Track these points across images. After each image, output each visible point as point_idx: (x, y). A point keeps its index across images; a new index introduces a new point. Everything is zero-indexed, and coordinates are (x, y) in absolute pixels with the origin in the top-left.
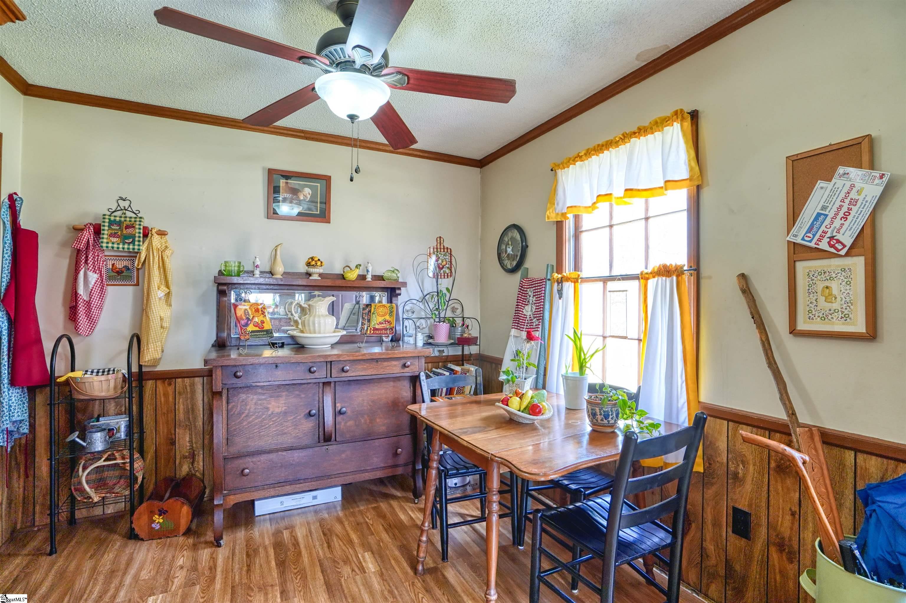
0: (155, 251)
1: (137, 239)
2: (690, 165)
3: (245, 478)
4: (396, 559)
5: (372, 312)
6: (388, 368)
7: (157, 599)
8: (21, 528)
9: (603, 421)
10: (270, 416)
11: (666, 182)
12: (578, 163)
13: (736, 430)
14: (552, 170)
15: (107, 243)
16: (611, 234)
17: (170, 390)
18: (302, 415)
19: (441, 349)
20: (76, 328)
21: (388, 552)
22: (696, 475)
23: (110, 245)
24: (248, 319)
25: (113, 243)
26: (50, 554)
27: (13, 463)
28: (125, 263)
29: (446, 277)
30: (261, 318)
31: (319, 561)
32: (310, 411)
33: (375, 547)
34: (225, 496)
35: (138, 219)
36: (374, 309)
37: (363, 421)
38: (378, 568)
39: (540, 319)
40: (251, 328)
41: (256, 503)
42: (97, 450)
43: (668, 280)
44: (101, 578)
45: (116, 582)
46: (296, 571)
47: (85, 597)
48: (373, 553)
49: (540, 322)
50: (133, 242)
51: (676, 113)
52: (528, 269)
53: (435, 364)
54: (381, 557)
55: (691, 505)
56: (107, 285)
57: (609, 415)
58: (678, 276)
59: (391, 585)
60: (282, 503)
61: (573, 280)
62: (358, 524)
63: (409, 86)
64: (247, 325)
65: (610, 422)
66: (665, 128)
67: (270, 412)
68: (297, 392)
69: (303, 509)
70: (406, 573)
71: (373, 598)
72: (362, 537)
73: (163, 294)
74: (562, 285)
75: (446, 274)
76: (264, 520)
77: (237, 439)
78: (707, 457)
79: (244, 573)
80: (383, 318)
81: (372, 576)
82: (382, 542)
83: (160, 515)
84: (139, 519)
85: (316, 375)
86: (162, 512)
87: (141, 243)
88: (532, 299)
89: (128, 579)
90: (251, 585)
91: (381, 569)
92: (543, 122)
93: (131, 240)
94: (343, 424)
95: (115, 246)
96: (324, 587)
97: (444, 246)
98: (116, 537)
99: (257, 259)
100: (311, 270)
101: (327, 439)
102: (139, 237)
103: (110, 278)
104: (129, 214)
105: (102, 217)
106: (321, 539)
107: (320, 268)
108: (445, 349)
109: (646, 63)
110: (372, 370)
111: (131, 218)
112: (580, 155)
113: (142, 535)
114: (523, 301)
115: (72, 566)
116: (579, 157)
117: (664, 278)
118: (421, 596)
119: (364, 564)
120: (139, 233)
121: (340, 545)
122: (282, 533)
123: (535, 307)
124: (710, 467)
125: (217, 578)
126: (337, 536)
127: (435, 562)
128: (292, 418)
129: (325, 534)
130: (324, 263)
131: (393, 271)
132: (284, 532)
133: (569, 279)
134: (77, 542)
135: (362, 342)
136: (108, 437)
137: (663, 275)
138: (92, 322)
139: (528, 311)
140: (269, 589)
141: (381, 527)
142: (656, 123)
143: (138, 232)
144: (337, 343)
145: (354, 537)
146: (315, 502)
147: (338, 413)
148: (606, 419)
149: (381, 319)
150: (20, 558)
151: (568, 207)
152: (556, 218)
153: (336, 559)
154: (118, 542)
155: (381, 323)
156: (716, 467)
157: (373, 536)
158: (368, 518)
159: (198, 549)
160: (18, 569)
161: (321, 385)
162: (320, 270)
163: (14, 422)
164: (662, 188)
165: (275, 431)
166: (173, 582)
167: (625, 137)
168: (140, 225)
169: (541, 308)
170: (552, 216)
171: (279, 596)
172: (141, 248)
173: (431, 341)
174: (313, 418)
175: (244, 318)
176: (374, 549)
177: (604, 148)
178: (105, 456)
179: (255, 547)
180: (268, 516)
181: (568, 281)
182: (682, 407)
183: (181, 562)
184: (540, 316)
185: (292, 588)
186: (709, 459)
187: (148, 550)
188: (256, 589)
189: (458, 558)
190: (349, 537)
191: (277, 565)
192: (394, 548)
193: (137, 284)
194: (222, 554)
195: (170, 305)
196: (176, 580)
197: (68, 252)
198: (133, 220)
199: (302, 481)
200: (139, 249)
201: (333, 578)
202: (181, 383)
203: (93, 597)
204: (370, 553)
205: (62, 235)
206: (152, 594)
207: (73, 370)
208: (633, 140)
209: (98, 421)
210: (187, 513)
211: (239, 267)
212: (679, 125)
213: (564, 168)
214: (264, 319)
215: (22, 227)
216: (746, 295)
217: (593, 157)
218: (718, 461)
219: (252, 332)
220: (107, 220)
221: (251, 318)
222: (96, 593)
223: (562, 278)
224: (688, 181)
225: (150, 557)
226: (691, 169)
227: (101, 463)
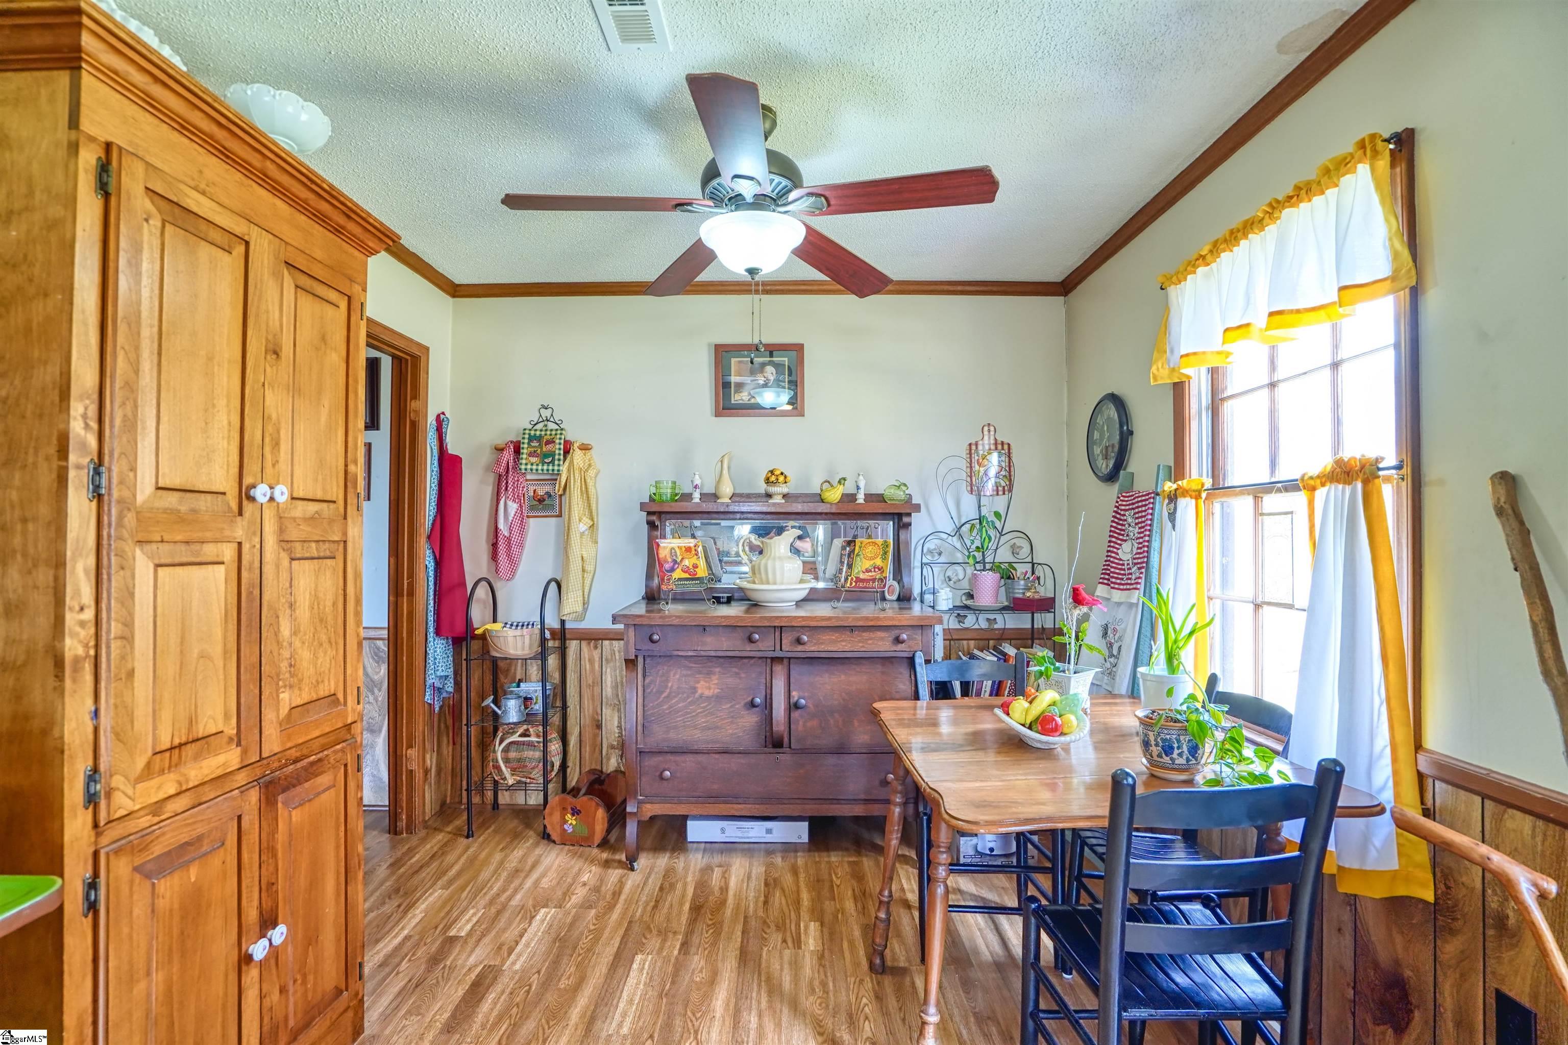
0: (577, 472)
1: (557, 457)
2: (1392, 246)
3: (665, 783)
4: (851, 943)
5: (856, 552)
6: (870, 642)
7: (548, 913)
8: (451, 803)
9: (1161, 757)
10: (698, 699)
11: (1342, 289)
12: (1201, 270)
13: (1499, 820)
14: (1162, 289)
15: (526, 464)
16: (1273, 401)
17: (596, 654)
18: (743, 703)
19: (992, 617)
20: (497, 571)
21: (844, 929)
22: (1421, 906)
23: (529, 467)
24: (675, 562)
25: (532, 464)
26: (468, 837)
27: (442, 725)
28: (547, 488)
29: (1000, 493)
30: (694, 560)
31: (746, 917)
32: (753, 699)
33: (828, 918)
34: (640, 803)
35: (559, 432)
36: (860, 547)
37: (832, 721)
38: (820, 948)
39: (1143, 567)
40: (678, 574)
41: (690, 823)
42: (511, 721)
43: (1348, 489)
44: (505, 874)
45: (516, 882)
46: (710, 922)
47: (484, 891)
48: (822, 925)
49: (1141, 573)
50: (552, 462)
51: (1362, 145)
52: (1133, 474)
53: (982, 643)
54: (832, 934)
55: (1412, 971)
56: (528, 517)
57: (1172, 748)
58: (1366, 482)
59: (829, 974)
60: (723, 831)
61: (1194, 494)
62: (818, 881)
63: (832, 208)
64: (672, 570)
65: (1177, 762)
66: (1342, 179)
67: (697, 695)
68: (734, 670)
69: (752, 845)
70: (857, 965)
71: (796, 985)
72: (817, 901)
73: (586, 527)
74: (1175, 504)
75: (1000, 489)
76: (697, 850)
77: (656, 728)
78: (1442, 871)
79: (649, 908)
80: (872, 562)
81: (807, 955)
82: (842, 913)
83: (573, 815)
84: (551, 814)
85: (761, 646)
86: (575, 812)
87: (561, 463)
88: (1134, 531)
89: (529, 883)
90: (652, 926)
91: (823, 950)
92: (1148, 200)
93: (550, 459)
94: (801, 723)
95: (534, 467)
96: (738, 952)
97: (996, 439)
98: (531, 833)
99: (697, 477)
100: (772, 489)
101: (776, 743)
102: (559, 454)
103: (532, 508)
104: (551, 426)
105: (522, 432)
106: (759, 891)
107: (784, 485)
108: (999, 617)
109: (1308, 54)
110: (844, 644)
111: (551, 430)
112: (1203, 253)
113: (554, 836)
114: (1119, 534)
115: (483, 855)
116: (1202, 259)
117: (1340, 486)
118: (864, 1000)
119: (803, 936)
120: (560, 449)
121: (781, 903)
122: (713, 871)
123: (1136, 545)
124: (1448, 894)
125: (617, 907)
126: (783, 890)
127: (908, 960)
128: (728, 705)
129: (767, 884)
130: (788, 479)
131: (899, 487)
132: (716, 869)
133: (1187, 491)
134: (494, 831)
135: (838, 600)
136: (523, 707)
137: (1338, 481)
138: (514, 563)
139: (1126, 552)
140: (670, 935)
141: (850, 893)
142: (1327, 172)
143: (558, 448)
144: (805, 600)
145: (805, 896)
146: (769, 838)
147: (793, 707)
148: (1167, 755)
149: (867, 564)
150: (443, 834)
151: (1182, 356)
152: (1170, 378)
153: (768, 921)
154: (532, 837)
155: (868, 571)
156: (1460, 896)
157: (832, 903)
158: (836, 875)
159: (609, 867)
160: (438, 846)
161: (769, 661)
162: (784, 489)
163: (441, 677)
164: (1333, 303)
165: (704, 722)
166: (570, 898)
167: (1273, 208)
168: (560, 439)
169: (1144, 546)
170: (1161, 374)
171: (678, 947)
172: (561, 468)
173: (969, 602)
174: (757, 709)
175: (670, 560)
176: (826, 920)
177: (1240, 235)
178: (521, 731)
179: (674, 880)
180: (703, 845)
181: (1185, 497)
182: (1381, 755)
183: (585, 878)
184: (1143, 562)
185: (698, 941)
186: (1446, 877)
187: (558, 855)
188: (655, 932)
189: (948, 964)
190: (799, 895)
191: (690, 908)
192: (855, 927)
193: (560, 516)
194: (633, 879)
195: (596, 542)
196: (574, 897)
197: (491, 478)
198: (554, 433)
199: (740, 800)
200: (558, 470)
201: (753, 946)
202: (608, 647)
203: (492, 892)
204: (818, 924)
205: (487, 457)
206: (545, 906)
207: (495, 621)
208: (1287, 212)
209: (518, 686)
210: (603, 818)
211: (674, 488)
212: (1367, 167)
213: (1180, 282)
214: (698, 562)
215: (450, 452)
216: (1504, 519)
217: (1222, 255)
218: (1463, 884)
219: (680, 579)
220: (527, 436)
221: (678, 561)
222: (495, 889)
223: (1176, 490)
224: (1389, 282)
225: (557, 862)
226: (1396, 256)
227: (515, 738)
